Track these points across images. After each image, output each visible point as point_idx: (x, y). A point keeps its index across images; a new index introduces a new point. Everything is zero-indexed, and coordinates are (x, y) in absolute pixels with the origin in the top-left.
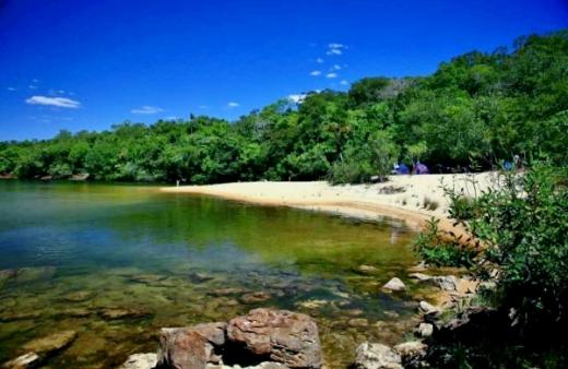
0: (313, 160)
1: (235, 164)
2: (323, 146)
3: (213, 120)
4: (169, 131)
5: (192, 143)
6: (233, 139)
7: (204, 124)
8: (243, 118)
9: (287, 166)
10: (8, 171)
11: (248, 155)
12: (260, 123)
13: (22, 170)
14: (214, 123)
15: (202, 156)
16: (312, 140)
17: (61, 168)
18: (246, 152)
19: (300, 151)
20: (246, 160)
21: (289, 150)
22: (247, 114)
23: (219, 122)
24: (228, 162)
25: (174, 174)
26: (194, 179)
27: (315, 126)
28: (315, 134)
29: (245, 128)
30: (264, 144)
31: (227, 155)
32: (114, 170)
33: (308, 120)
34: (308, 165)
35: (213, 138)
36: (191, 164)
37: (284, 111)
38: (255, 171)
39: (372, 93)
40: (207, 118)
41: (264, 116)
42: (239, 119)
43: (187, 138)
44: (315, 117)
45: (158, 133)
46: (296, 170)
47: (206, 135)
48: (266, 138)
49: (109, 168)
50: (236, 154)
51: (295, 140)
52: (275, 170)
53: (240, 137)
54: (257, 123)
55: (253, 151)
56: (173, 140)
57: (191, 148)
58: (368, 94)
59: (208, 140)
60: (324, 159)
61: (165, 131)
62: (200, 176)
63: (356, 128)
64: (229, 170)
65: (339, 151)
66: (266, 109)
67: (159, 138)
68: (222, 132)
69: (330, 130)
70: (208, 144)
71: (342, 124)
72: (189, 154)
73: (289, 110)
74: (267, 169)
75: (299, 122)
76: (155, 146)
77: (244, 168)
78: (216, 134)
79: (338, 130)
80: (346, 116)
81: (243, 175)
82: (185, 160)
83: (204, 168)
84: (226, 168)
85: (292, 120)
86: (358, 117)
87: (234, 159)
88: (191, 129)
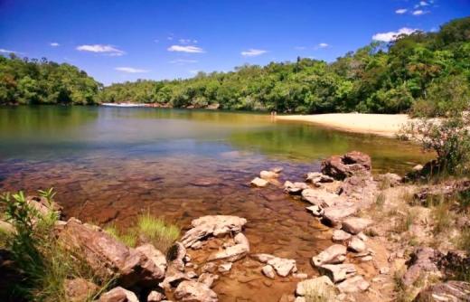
0: (400, 96)
1: (332, 99)
2: (410, 83)
3: (314, 61)
4: (279, 71)
5: (297, 81)
6: (330, 78)
7: (307, 65)
8: (339, 59)
9: (376, 100)
10: (166, 102)
11: (342, 91)
12: (353, 64)
13: (175, 101)
14: (316, 65)
15: (304, 91)
16: (399, 79)
17: (200, 100)
18: (340, 88)
19: (389, 88)
20: (340, 95)
21: (378, 87)
22: (343, 56)
23: (319, 63)
24: (326, 96)
25: (282, 106)
26: (297, 110)
27: (403, 66)
28: (403, 73)
29: (341, 69)
30: (357, 82)
31: (326, 91)
32: (237, 102)
33: (397, 61)
34: (394, 100)
35: (314, 77)
36: (296, 98)
37: (376, 52)
38: (348, 105)
39: (462, 33)
40: (309, 60)
41: (357, 58)
42: (335, 60)
43: (294, 76)
44: (403, 58)
45: (270, 73)
46: (383, 104)
47: (309, 74)
48: (358, 76)
49: (233, 100)
50: (332, 90)
51: (384, 78)
52: (366, 103)
53: (335, 75)
54: (351, 64)
55: (347, 87)
56: (282, 79)
57: (296, 85)
58: (457, 35)
59: (310, 78)
60: (409, 95)
61: (275, 71)
62: (301, 107)
63: (443, 67)
64: (326, 103)
65: (424, 88)
66: (359, 51)
67: (272, 77)
68: (322, 71)
69: (417, 69)
70: (310, 82)
71: (428, 64)
72: (294, 90)
73: (380, 52)
74: (358, 103)
75: (389, 63)
76: (268, 83)
77: (339, 101)
78: (317, 73)
79: (424, 70)
80: (432, 57)
81: (338, 108)
82: (291, 94)
83: (307, 100)
84: (323, 101)
85: (382, 61)
86: (445, 57)
87: (330, 95)
88: (297, 69)
